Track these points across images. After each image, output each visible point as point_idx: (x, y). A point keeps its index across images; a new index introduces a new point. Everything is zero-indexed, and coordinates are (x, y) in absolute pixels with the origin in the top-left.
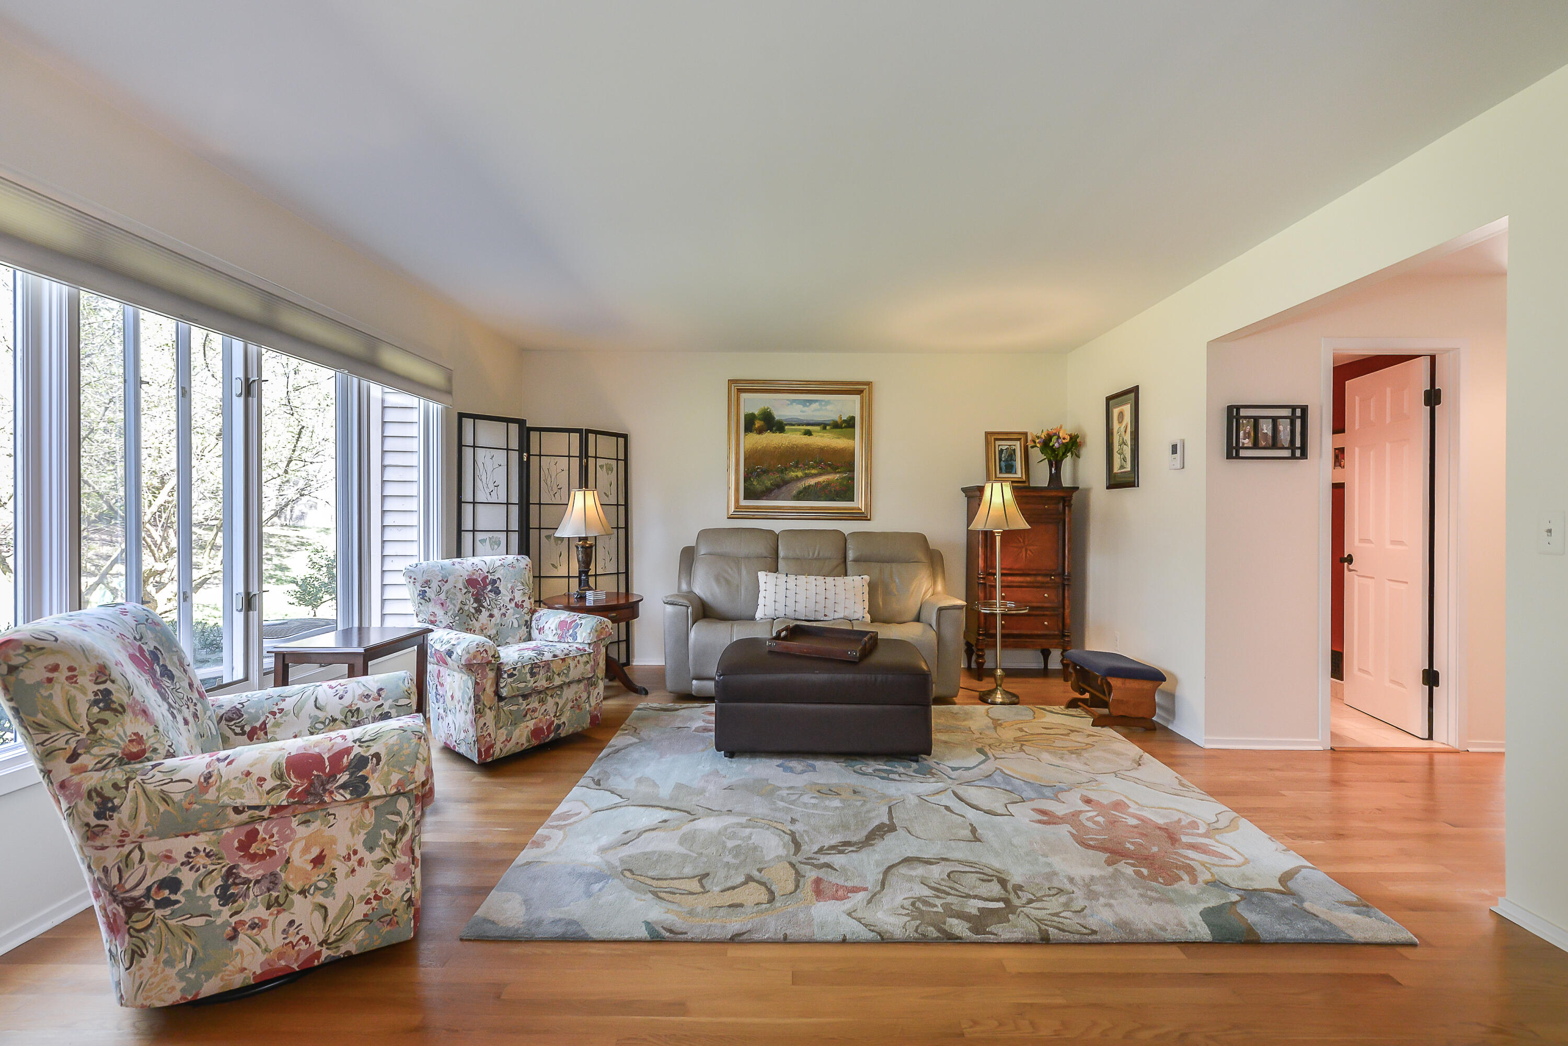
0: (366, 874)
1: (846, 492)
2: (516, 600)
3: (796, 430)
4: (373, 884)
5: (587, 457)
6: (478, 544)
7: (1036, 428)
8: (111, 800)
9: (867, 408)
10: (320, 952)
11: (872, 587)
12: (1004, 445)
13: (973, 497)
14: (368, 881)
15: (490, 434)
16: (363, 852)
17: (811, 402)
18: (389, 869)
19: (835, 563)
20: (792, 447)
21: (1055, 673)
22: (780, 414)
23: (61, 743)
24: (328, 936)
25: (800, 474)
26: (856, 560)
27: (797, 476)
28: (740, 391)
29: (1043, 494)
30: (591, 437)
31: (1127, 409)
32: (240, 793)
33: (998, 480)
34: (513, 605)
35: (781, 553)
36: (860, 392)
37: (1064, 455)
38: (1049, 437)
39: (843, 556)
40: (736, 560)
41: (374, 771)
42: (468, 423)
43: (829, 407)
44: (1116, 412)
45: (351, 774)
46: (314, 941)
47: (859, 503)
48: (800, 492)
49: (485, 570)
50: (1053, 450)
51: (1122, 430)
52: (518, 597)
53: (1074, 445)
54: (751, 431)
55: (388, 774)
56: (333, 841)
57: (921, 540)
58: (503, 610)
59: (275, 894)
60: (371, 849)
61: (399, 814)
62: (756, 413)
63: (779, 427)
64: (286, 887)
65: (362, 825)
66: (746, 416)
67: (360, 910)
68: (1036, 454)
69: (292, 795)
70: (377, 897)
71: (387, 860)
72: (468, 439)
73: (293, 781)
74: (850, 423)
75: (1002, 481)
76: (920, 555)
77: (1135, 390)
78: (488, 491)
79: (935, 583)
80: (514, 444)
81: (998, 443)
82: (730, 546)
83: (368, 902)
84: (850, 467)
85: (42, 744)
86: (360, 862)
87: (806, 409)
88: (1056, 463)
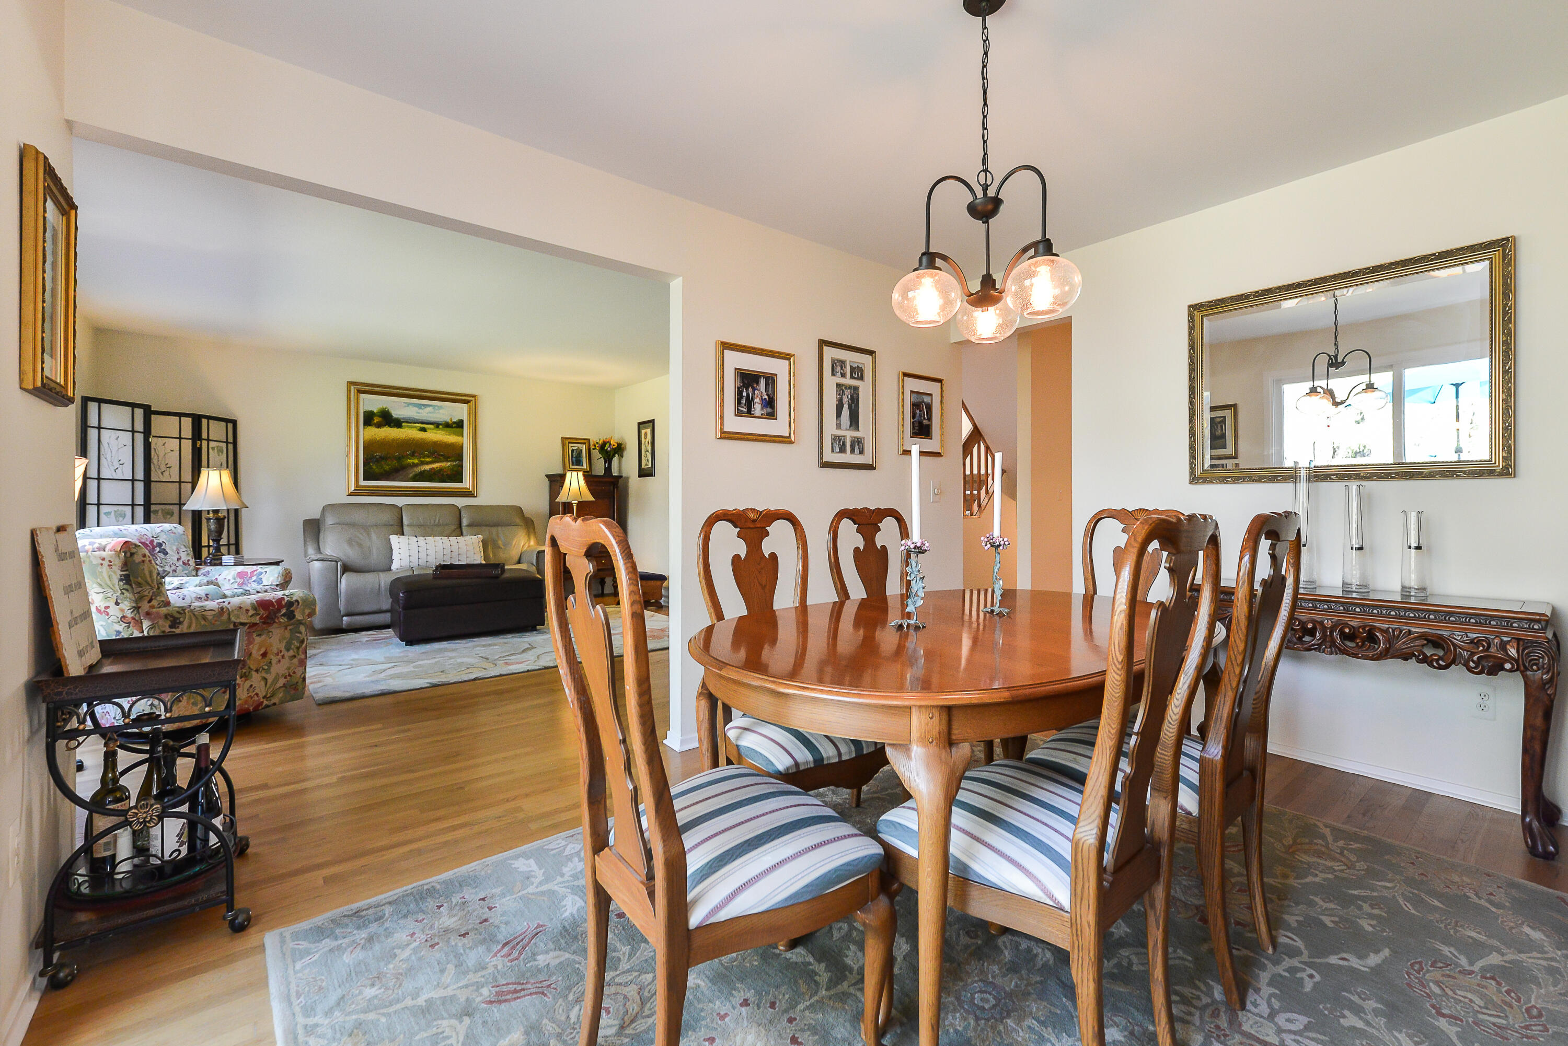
0: (285, 663)
1: (457, 476)
2: (183, 559)
3: (415, 427)
4: (288, 668)
5: (200, 439)
6: (102, 516)
7: (596, 437)
8: (178, 618)
9: (474, 414)
10: (262, 702)
11: (485, 544)
12: (575, 446)
13: (554, 481)
14: (285, 667)
15: (114, 417)
16: (284, 652)
17: (426, 406)
18: (295, 661)
19: (453, 527)
20: (409, 440)
21: (609, 595)
22: (397, 413)
23: (146, 593)
24: (267, 694)
25: (416, 461)
26: (469, 526)
27: (413, 463)
28: (360, 392)
29: (601, 480)
30: (204, 421)
31: (649, 431)
32: (238, 617)
33: (572, 470)
34: (181, 563)
35: (405, 522)
36: (468, 402)
37: (614, 456)
38: (604, 444)
39: (457, 523)
40: (366, 528)
41: (297, 608)
42: (93, 407)
43: (441, 411)
44: (643, 432)
45: (287, 610)
46: (261, 696)
47: (467, 483)
48: (416, 475)
49: (150, 535)
50: (607, 452)
51: (646, 441)
52: (184, 557)
53: (620, 449)
54: (370, 425)
55: (304, 610)
56: (271, 645)
57: (519, 510)
58: (174, 567)
59: (244, 671)
60: (288, 650)
61: (301, 633)
62: (375, 411)
63: (397, 423)
64: (249, 668)
65: (284, 639)
66: (365, 412)
67: (282, 682)
68: (596, 454)
69: (261, 618)
70: (290, 675)
71: (295, 656)
72: (93, 420)
73: (262, 612)
74: (459, 424)
75: (577, 471)
76: (518, 521)
77: (653, 421)
78: (112, 469)
79: (529, 539)
80: (139, 426)
81: (570, 445)
82: (359, 517)
83: (285, 678)
84: (460, 458)
85: (139, 593)
86: (283, 657)
87: (421, 411)
88: (608, 459)
